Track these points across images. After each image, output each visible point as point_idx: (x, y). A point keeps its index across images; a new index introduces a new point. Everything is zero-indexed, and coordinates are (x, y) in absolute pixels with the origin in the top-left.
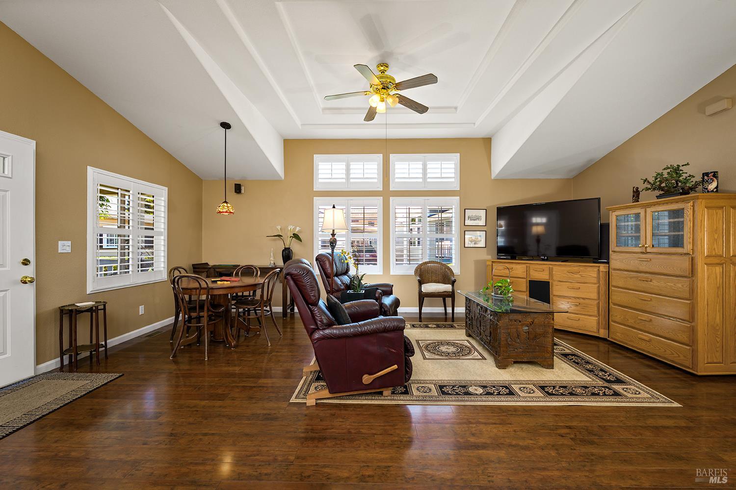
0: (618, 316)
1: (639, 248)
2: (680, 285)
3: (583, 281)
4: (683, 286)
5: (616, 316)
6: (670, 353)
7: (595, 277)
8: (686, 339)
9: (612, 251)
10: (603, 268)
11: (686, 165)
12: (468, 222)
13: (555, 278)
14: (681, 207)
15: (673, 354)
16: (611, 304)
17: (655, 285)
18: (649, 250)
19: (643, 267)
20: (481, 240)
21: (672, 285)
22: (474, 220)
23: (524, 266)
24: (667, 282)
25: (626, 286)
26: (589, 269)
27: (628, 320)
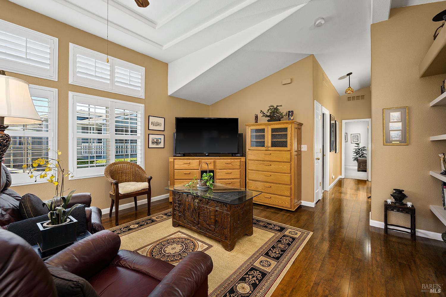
0: (253, 187)
1: (265, 148)
2: (286, 167)
3: (233, 168)
4: (287, 167)
5: (251, 187)
6: (281, 202)
7: (238, 165)
8: (289, 194)
9: (249, 150)
10: (243, 159)
11: (280, 106)
12: (151, 127)
13: (217, 167)
14: (286, 127)
15: (282, 203)
16: (247, 180)
17: (273, 167)
18: (270, 149)
19: (267, 159)
20: (161, 142)
21: (282, 167)
22: (156, 125)
23: (198, 161)
24: (280, 166)
25: (257, 169)
26: (236, 160)
27: (258, 188)
